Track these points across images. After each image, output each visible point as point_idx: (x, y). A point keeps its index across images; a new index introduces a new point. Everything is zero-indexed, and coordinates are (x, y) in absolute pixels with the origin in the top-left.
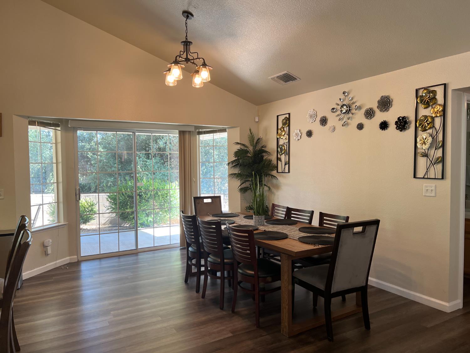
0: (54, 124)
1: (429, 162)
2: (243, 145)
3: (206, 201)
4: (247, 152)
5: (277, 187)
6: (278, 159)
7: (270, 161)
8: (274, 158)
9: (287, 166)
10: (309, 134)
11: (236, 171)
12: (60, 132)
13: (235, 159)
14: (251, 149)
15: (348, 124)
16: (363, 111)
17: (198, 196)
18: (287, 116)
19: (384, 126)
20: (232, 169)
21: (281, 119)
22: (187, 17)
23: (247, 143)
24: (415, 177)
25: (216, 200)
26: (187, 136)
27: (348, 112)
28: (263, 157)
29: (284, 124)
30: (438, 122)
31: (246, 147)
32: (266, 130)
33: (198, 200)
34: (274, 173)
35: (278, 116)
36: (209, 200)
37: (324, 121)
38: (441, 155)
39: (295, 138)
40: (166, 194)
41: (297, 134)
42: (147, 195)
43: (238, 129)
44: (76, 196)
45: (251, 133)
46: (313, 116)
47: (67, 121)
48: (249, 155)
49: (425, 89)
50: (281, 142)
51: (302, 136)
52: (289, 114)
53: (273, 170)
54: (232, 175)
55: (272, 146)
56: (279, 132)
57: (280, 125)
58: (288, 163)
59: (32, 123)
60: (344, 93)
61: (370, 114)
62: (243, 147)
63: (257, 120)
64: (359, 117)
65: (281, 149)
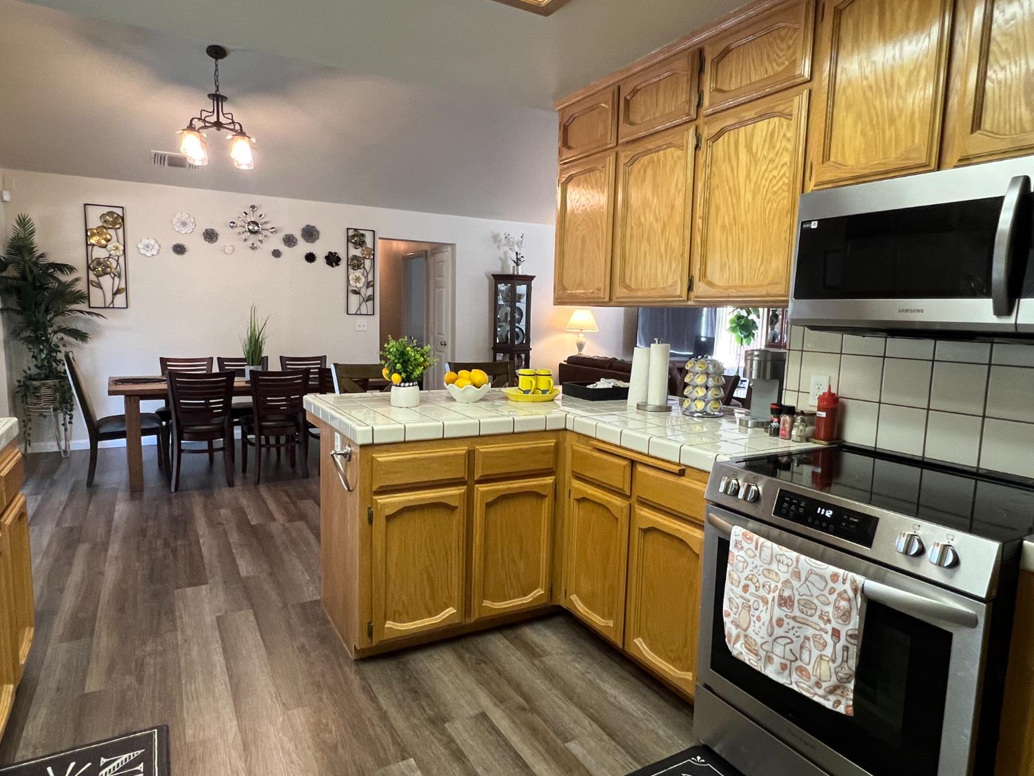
1: (362, 299)
6: (92, 283)
9: (121, 296)
10: (180, 249)
15: (257, 248)
18: (117, 210)
19: (310, 258)
21: (97, 211)
24: (347, 313)
29: (108, 222)
30: (368, 263)
35: (85, 206)
37: (211, 236)
38: (371, 293)
41: (148, 246)
46: (189, 225)
49: (355, 230)
50: (100, 254)
51: (161, 250)
52: (123, 208)
57: (95, 224)
58: (123, 291)
60: (253, 207)
61: (290, 241)
63: (6, 198)
64: (275, 242)
65: (100, 265)
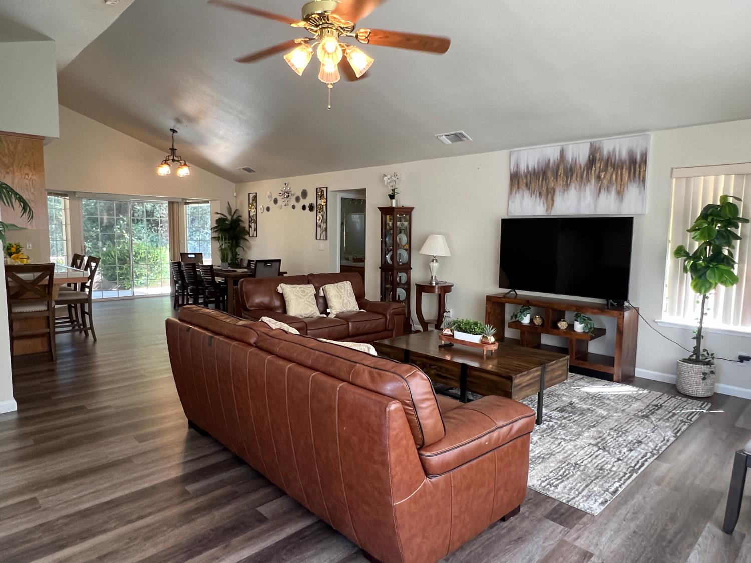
0: (64, 194)
1: (322, 230)
2: (222, 214)
3: (190, 256)
4: (226, 219)
5: (249, 248)
6: (250, 226)
7: (245, 228)
8: (247, 226)
9: (255, 232)
10: (268, 209)
11: (216, 235)
12: (68, 200)
13: (216, 225)
14: (229, 218)
15: (288, 205)
16: (295, 197)
17: (186, 252)
18: (255, 194)
19: (304, 208)
20: (214, 233)
21: (251, 196)
22: (173, 132)
23: (226, 214)
24: (316, 239)
25: (199, 256)
26: (175, 206)
27: (288, 197)
28: (239, 224)
29: (253, 200)
30: (325, 208)
31: (225, 216)
32: (242, 204)
33: (184, 255)
34: (247, 237)
35: (249, 194)
36: (193, 256)
37: (276, 201)
38: (325, 227)
39: (260, 211)
40: (157, 257)
41: (261, 209)
42: (137, 257)
43: (218, 202)
44: (82, 250)
45: (229, 205)
46: (270, 197)
47: (75, 192)
48: (227, 222)
49: (319, 188)
50: (251, 214)
51: (264, 210)
52: (256, 193)
53: (246, 235)
54: (213, 238)
55: (245, 216)
56: (250, 206)
57: (251, 202)
58: (256, 230)
59: (50, 194)
60: (285, 184)
61: (298, 199)
62: (223, 217)
63: (235, 195)
64: (293, 201)
65: (252, 219)
